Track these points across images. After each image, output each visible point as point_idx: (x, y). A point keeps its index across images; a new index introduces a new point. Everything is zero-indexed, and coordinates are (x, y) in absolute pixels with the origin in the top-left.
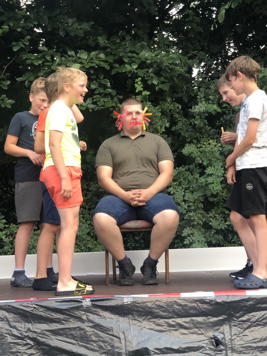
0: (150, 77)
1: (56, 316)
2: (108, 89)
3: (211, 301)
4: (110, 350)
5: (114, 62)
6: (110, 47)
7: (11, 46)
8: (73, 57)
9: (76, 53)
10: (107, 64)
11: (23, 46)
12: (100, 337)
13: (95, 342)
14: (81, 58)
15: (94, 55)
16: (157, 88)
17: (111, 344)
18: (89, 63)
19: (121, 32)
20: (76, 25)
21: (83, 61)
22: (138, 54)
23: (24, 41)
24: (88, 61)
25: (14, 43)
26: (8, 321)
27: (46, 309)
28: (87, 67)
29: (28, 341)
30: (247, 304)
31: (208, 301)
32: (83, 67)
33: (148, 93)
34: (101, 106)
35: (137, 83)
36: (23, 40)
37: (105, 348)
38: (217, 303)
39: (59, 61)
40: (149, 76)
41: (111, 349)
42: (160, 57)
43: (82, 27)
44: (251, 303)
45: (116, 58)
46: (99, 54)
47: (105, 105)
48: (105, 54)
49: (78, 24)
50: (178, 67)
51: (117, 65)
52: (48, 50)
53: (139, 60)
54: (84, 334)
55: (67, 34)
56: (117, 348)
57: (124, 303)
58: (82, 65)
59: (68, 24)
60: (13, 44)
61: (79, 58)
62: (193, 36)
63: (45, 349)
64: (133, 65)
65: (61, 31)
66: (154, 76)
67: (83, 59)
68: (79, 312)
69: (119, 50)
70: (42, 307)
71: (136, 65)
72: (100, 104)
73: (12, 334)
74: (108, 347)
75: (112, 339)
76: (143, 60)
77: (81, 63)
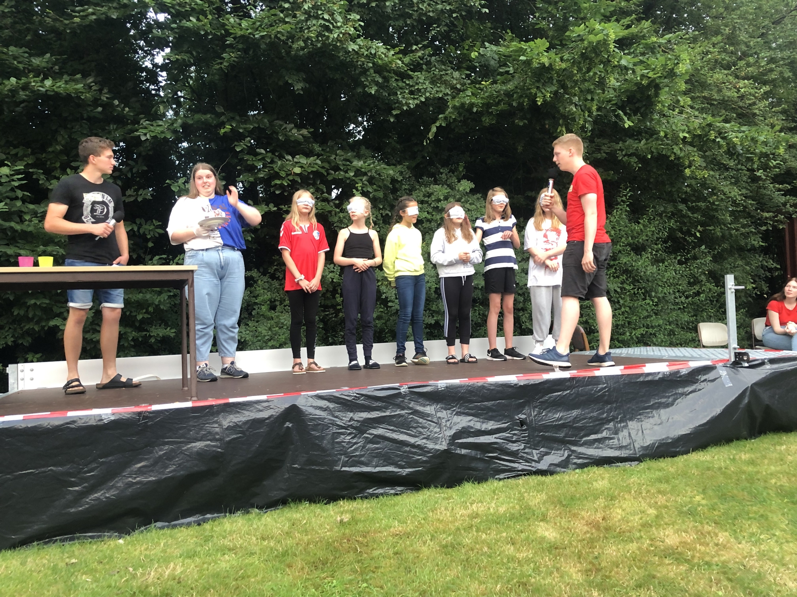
2: (324, 194)
3: (516, 385)
4: (429, 435)
5: (330, 169)
6: (323, 154)
7: (235, 145)
8: (290, 161)
9: (293, 157)
10: (324, 170)
11: (245, 147)
12: (418, 423)
13: (415, 428)
14: (300, 162)
15: (312, 161)
16: (371, 195)
17: (430, 430)
18: (309, 168)
20: (294, 131)
21: (304, 166)
24: (307, 165)
25: (236, 143)
26: (330, 410)
29: (352, 430)
31: (512, 385)
32: (304, 171)
36: (243, 142)
37: (424, 433)
39: (280, 164)
40: (363, 184)
43: (301, 132)
44: (548, 385)
45: (332, 165)
46: (317, 160)
48: (320, 161)
51: (333, 172)
52: (266, 152)
53: (354, 168)
54: (404, 421)
55: (287, 139)
56: (436, 433)
57: (439, 389)
58: (303, 169)
59: (287, 129)
61: (298, 162)
63: (367, 437)
64: (350, 172)
65: (281, 135)
66: (368, 184)
67: (302, 163)
68: (398, 399)
69: (331, 158)
70: (363, 395)
71: (352, 172)
74: (427, 432)
75: (430, 424)
76: (358, 168)
77: (302, 167)
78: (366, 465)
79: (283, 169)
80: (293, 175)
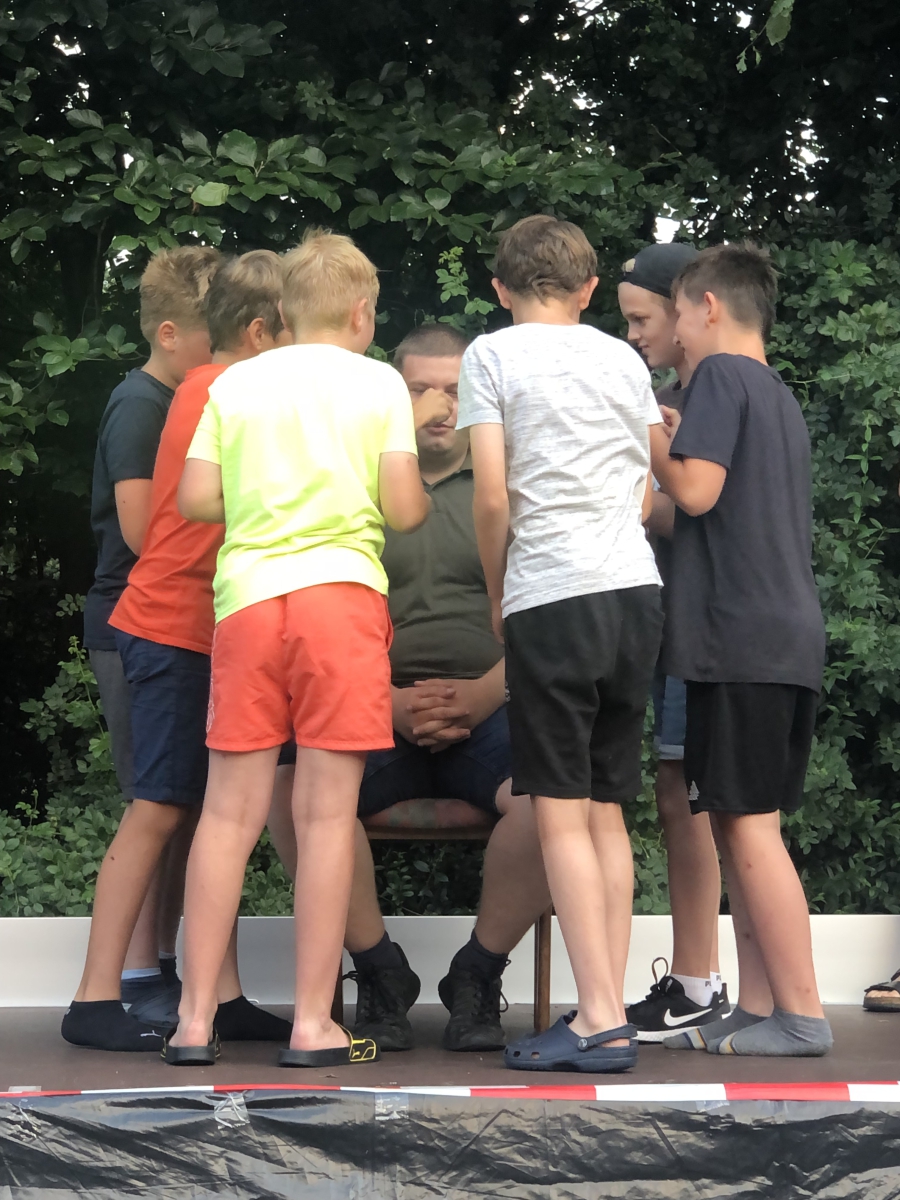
1: (109, 1158)
3: (713, 1119)
5: (359, 183)
6: (343, 124)
8: (200, 155)
9: (213, 142)
10: (333, 189)
14: (231, 160)
15: (284, 153)
18: (261, 183)
19: (387, 66)
20: (216, 34)
21: (240, 174)
22: (451, 155)
23: (13, 88)
24: (257, 173)
27: (72, 1133)
28: (255, 197)
30: (853, 1135)
31: (701, 1118)
32: (240, 195)
33: (486, 308)
35: (445, 265)
36: (8, 83)
38: (737, 1129)
39: (147, 170)
42: (538, 168)
43: (240, 40)
44: (866, 1130)
45: (368, 166)
46: (303, 149)
48: (323, 150)
49: (222, 31)
50: (604, 210)
51: (368, 195)
52: (105, 123)
53: (457, 176)
55: (180, 66)
57: (377, 1118)
58: (235, 190)
59: (186, 27)
61: (226, 161)
62: (666, 95)
64: (433, 196)
65: (159, 54)
67: (239, 166)
68: (201, 1148)
69: (380, 136)
70: (55, 1121)
71: (445, 197)
76: (473, 178)
77: (231, 181)
79: (155, 192)
80: (196, 215)
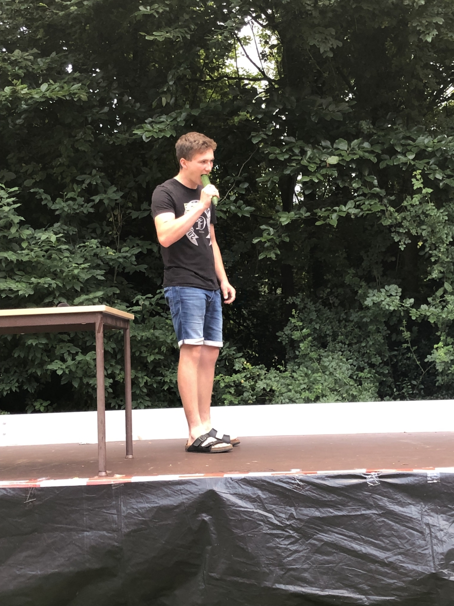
0: (432, 169)
1: (328, 497)
2: (375, 189)
4: (409, 550)
5: (383, 153)
6: (375, 133)
7: (250, 137)
8: (329, 148)
9: (332, 145)
10: (374, 155)
11: (266, 137)
12: (393, 530)
13: (387, 537)
14: (339, 149)
15: (357, 145)
16: (441, 184)
17: (410, 542)
18: (350, 155)
19: (390, 113)
20: (332, 107)
21: (343, 153)
22: (414, 141)
23: (266, 131)
24: (348, 152)
26: (262, 502)
27: (314, 488)
28: (348, 160)
29: (291, 532)
32: (343, 159)
33: (430, 191)
34: (366, 211)
35: (415, 177)
36: (264, 130)
37: (401, 546)
39: (311, 155)
40: (430, 169)
41: (411, 549)
42: (445, 142)
43: (340, 108)
45: (386, 147)
46: (363, 143)
47: (372, 209)
48: (370, 143)
49: (334, 106)
51: (387, 157)
52: (296, 141)
53: (417, 148)
54: (370, 525)
55: (321, 119)
56: (420, 547)
57: (428, 482)
58: (341, 158)
59: (322, 106)
60: (252, 135)
61: (338, 149)
63: (314, 545)
64: (409, 155)
65: (313, 115)
66: (437, 168)
67: (342, 150)
68: (362, 493)
69: (389, 136)
70: (308, 483)
71: (412, 154)
72: (365, 208)
73: (268, 521)
74: (405, 545)
75: (411, 533)
76: (423, 148)
77: (340, 155)
78: (310, 584)
79: (314, 161)
80: (328, 168)
